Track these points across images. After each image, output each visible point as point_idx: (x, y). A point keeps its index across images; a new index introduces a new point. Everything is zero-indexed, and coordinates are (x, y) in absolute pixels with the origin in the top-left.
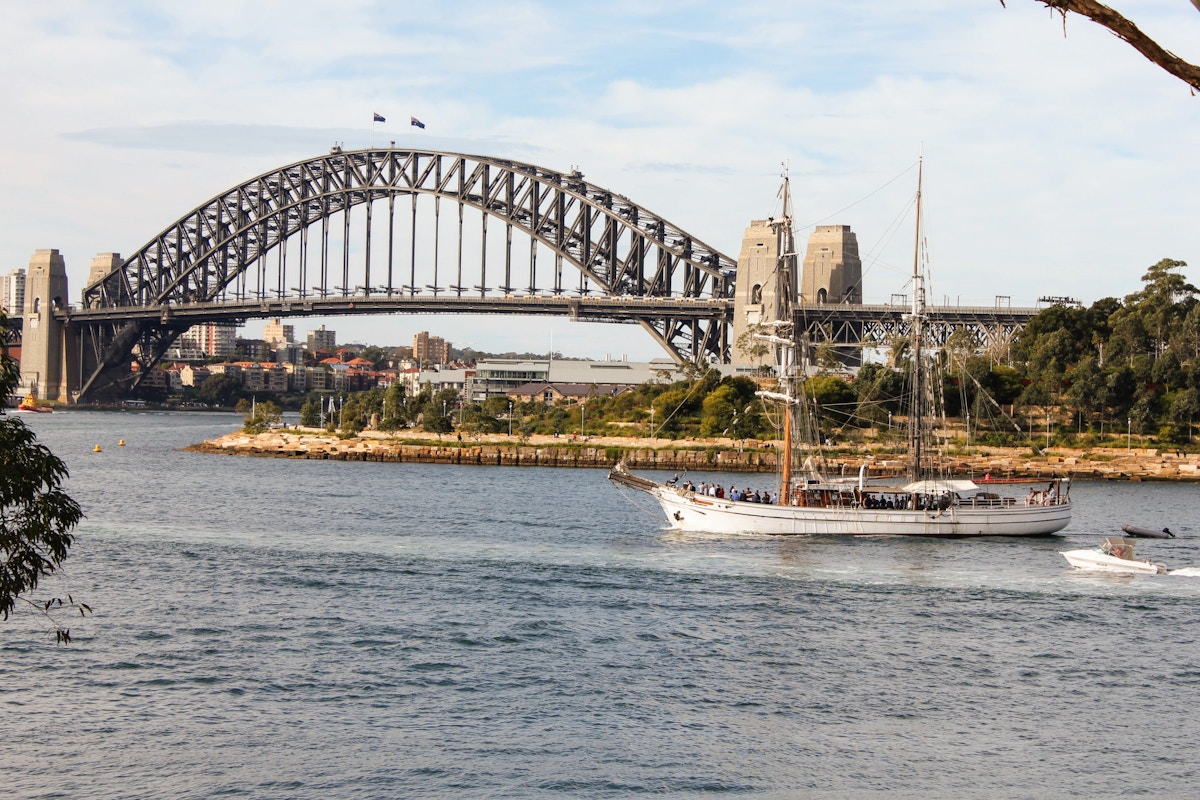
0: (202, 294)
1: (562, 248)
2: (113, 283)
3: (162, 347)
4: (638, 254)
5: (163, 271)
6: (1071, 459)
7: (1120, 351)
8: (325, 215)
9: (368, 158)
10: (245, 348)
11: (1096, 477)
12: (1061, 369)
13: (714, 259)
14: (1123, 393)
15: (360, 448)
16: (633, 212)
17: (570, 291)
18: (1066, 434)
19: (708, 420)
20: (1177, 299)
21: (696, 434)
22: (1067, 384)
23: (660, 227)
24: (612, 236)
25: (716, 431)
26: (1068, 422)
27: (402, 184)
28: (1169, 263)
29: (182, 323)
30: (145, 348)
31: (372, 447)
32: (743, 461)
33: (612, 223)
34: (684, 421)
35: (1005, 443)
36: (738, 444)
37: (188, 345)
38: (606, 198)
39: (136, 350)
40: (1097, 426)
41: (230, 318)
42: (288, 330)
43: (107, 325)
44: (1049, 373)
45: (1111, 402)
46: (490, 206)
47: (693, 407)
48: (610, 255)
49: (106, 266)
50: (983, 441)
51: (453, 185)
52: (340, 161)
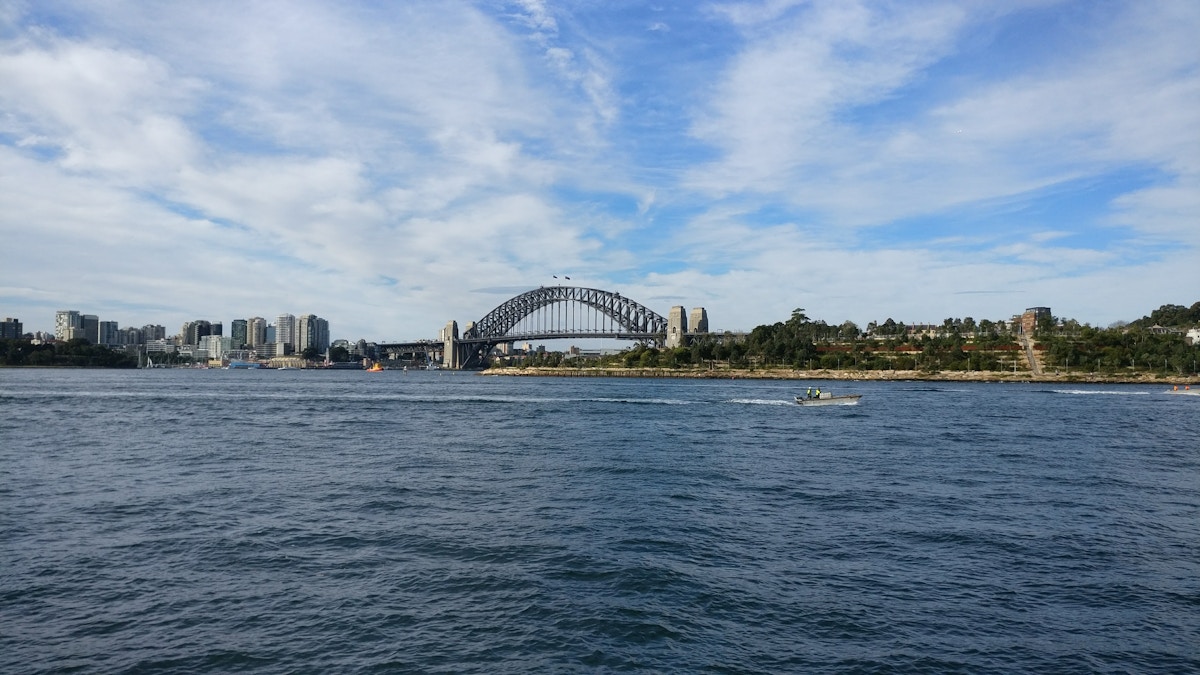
0: (501, 333)
1: (613, 317)
2: (473, 331)
3: (489, 351)
4: (637, 318)
5: (488, 327)
6: (763, 373)
7: (780, 337)
8: (539, 308)
9: (551, 289)
10: (517, 352)
11: (771, 378)
12: (760, 343)
13: (661, 319)
14: (781, 351)
15: (526, 373)
16: (635, 305)
17: (616, 331)
18: (762, 365)
19: (642, 362)
20: (803, 322)
21: (637, 366)
22: (762, 348)
23: (644, 309)
24: (628, 313)
25: (645, 365)
26: (763, 361)
27: (562, 297)
28: (799, 310)
29: (495, 343)
30: (483, 350)
31: (530, 372)
32: (652, 375)
33: (637, 313)
34: (634, 362)
35: (741, 368)
36: (651, 369)
37: (498, 350)
38: (627, 300)
39: (480, 352)
40: (772, 362)
41: (511, 341)
42: (530, 346)
43: (471, 344)
44: (756, 345)
45: (777, 354)
46: (590, 303)
47: (637, 358)
48: (628, 318)
49: (471, 325)
50: (734, 368)
51: (578, 298)
52: (543, 291)
